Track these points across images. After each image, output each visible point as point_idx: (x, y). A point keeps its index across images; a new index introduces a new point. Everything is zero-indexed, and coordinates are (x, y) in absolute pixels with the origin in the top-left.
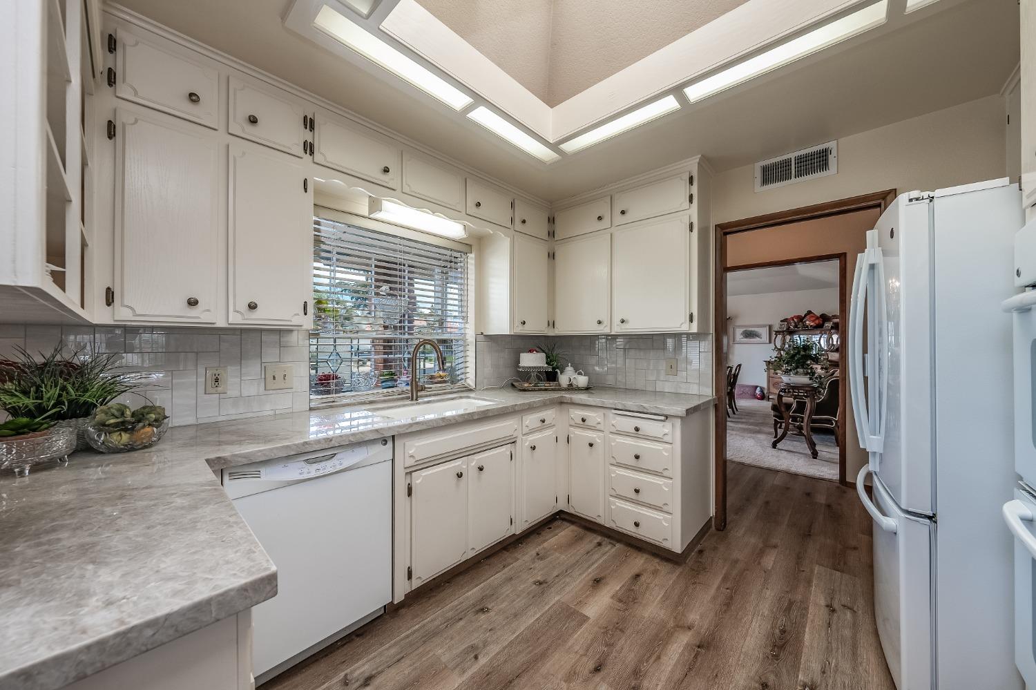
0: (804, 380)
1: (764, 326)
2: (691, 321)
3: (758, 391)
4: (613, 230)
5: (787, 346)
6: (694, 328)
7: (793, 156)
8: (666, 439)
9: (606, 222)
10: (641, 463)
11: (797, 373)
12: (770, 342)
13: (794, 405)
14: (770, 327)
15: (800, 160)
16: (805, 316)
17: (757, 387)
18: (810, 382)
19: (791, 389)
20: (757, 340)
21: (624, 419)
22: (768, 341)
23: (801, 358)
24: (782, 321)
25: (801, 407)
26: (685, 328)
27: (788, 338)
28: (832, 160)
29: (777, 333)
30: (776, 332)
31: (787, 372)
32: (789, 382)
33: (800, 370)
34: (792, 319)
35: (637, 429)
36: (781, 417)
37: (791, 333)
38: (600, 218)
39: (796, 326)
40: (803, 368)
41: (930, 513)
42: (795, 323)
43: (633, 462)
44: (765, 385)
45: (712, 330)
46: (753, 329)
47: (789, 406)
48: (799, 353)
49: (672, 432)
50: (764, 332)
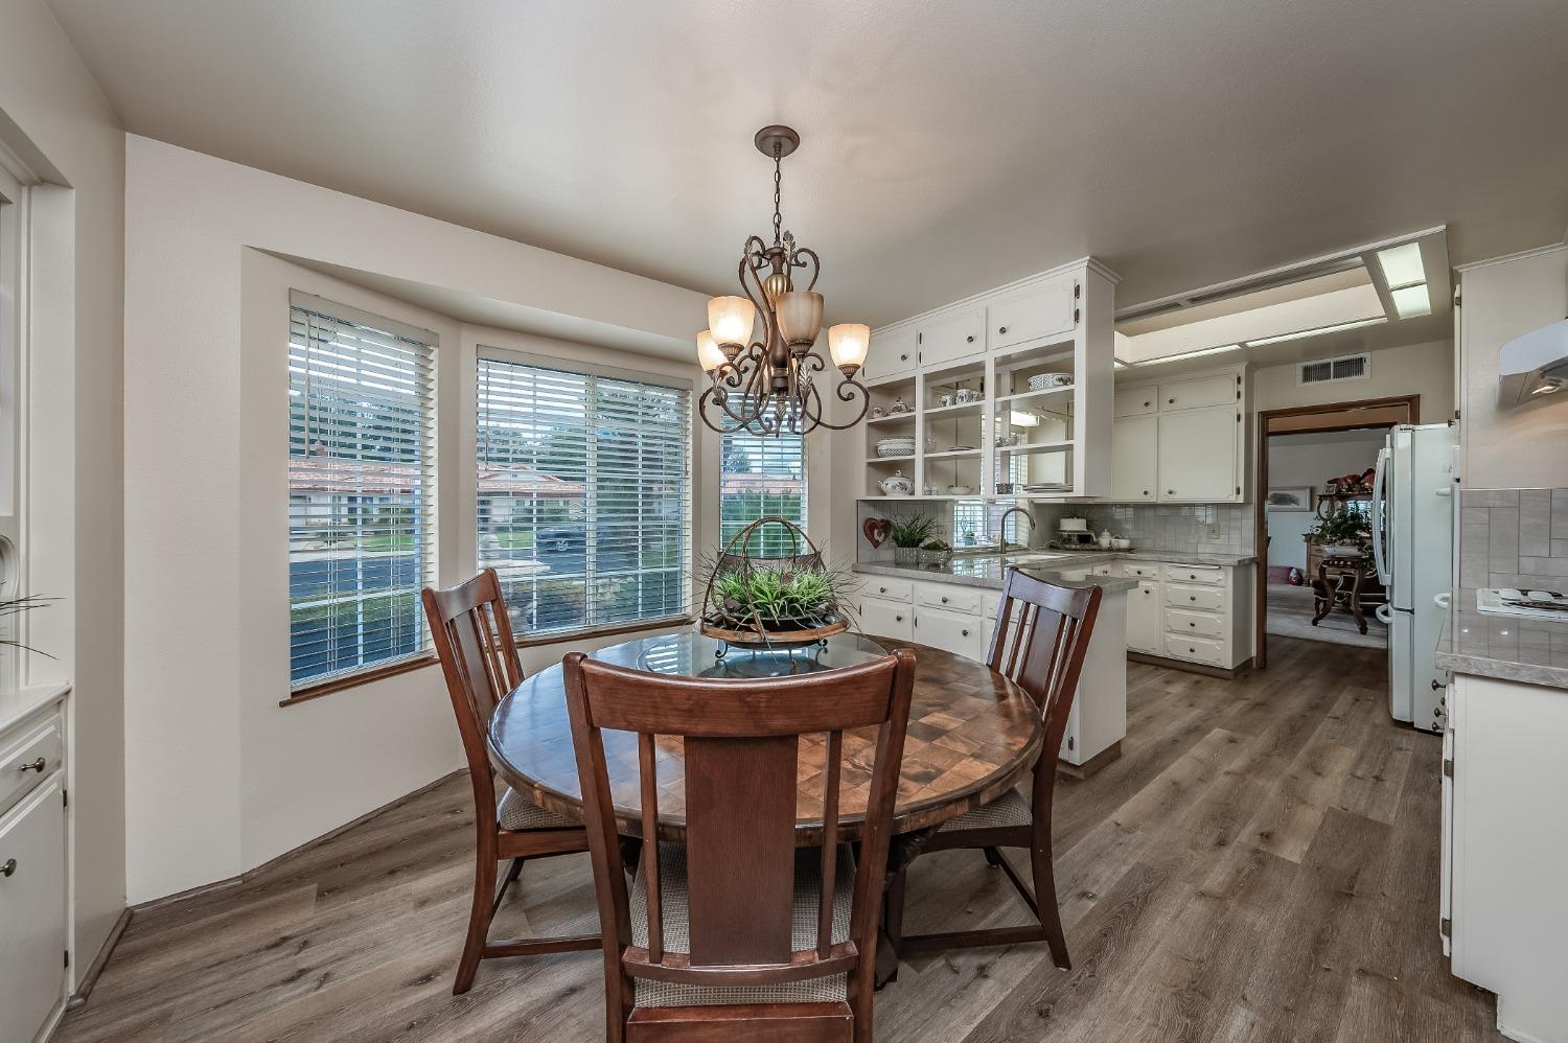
0: (1353, 551)
1: (1303, 488)
2: (1238, 493)
3: (1293, 574)
4: (1159, 414)
5: (1336, 515)
6: (1241, 499)
7: (1332, 360)
8: (1220, 583)
9: (1153, 408)
10: (1196, 604)
11: (1342, 544)
12: (1312, 509)
13: (1341, 582)
14: (1312, 490)
15: (1337, 364)
16: (1365, 475)
17: (1291, 569)
18: (1360, 553)
19: (1334, 561)
20: (1293, 506)
21: (1179, 570)
22: (1308, 508)
23: (1348, 528)
24: (1329, 482)
25: (1349, 582)
26: (1233, 499)
27: (1339, 504)
28: (1366, 366)
29: (1322, 498)
30: (1321, 496)
31: (1330, 542)
32: (1334, 553)
33: (1347, 541)
34: (1345, 479)
35: (1193, 577)
36: (1324, 594)
37: (1344, 498)
38: (1147, 404)
39: (1350, 489)
40: (1350, 538)
41: (1410, 608)
42: (1349, 485)
43: (1188, 602)
44: (1304, 567)
45: (1254, 499)
46: (1287, 492)
47: (1334, 583)
48: (1346, 522)
49: (1226, 578)
50: (1304, 498)
